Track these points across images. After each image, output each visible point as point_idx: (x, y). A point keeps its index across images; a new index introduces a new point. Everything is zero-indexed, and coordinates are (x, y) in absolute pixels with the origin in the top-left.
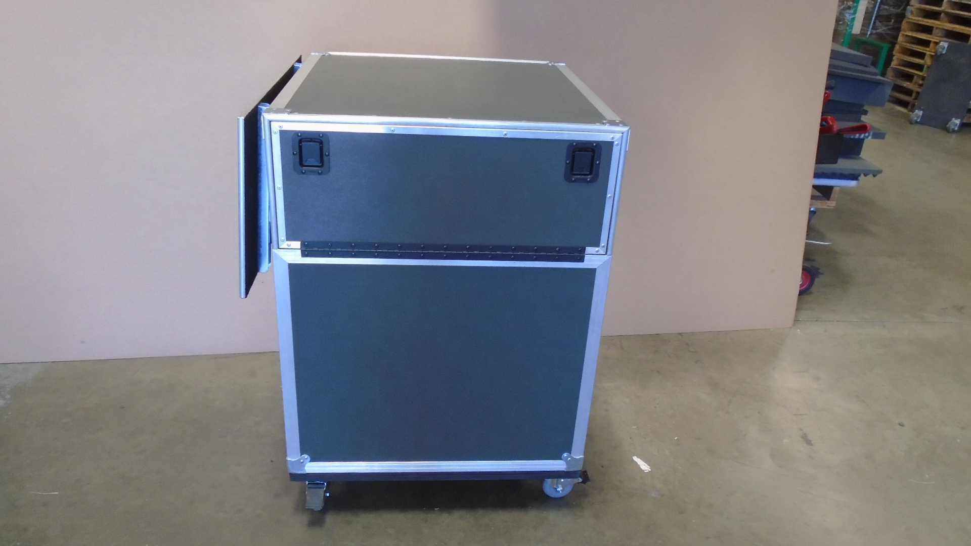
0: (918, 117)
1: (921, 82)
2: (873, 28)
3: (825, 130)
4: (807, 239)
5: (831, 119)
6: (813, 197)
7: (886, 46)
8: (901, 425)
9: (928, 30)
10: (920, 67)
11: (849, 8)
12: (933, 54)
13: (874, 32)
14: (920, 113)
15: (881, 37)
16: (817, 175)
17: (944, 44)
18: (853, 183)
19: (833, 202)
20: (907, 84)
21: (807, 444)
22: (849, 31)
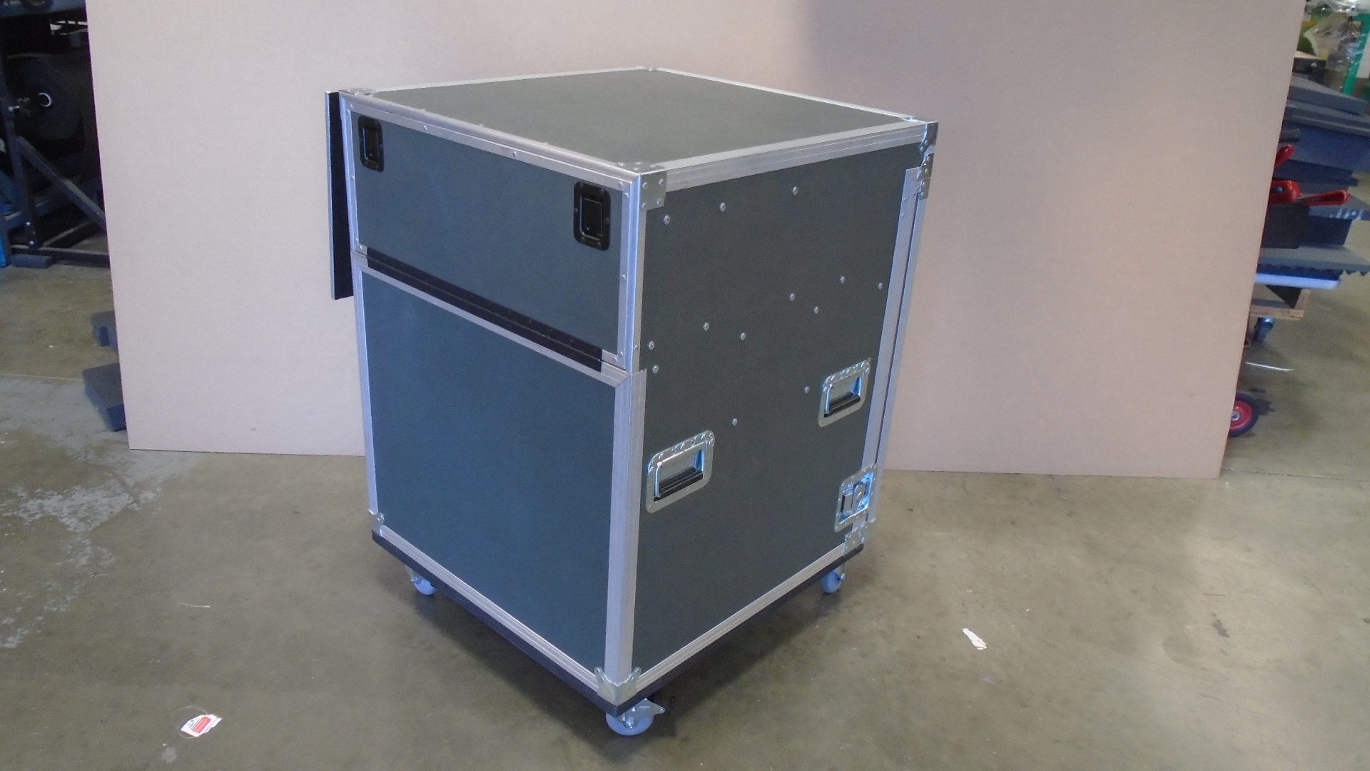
5: (1293, 185)
11: (1354, 40)
16: (1262, 268)
18: (1330, 285)
19: (1297, 311)
21: (1220, 634)
22: (1352, 74)
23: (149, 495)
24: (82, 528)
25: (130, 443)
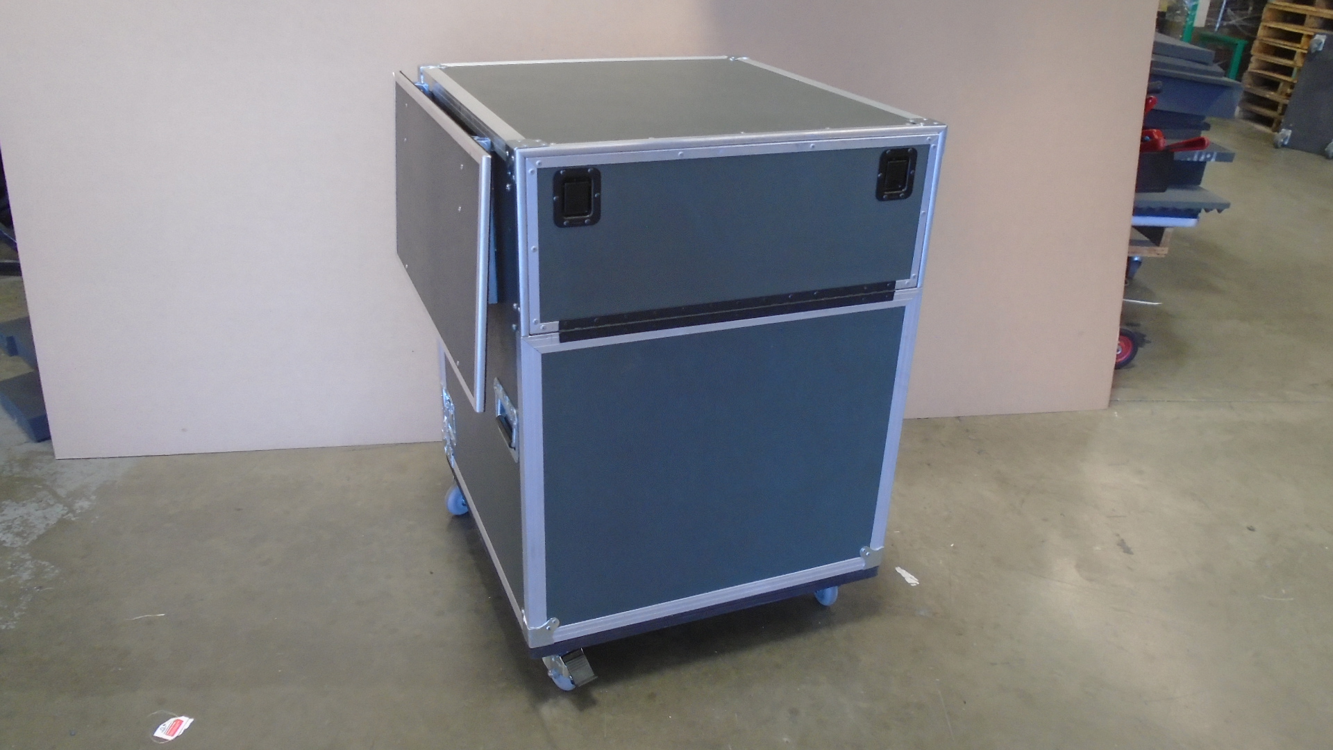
0: (1285, 140)
1: (1289, 91)
2: (1223, 19)
3: (1147, 146)
4: (1124, 298)
5: (1157, 133)
6: (1132, 242)
7: (1241, 43)
8: (1251, 529)
9: (1299, 19)
10: (1287, 71)
12: (1306, 52)
13: (1225, 23)
14: (1289, 133)
15: (1234, 30)
16: (1138, 211)
17: (1321, 38)
18: (1190, 222)
19: (1163, 248)
20: (1270, 95)
21: (1124, 552)
22: (1190, 23)
23: (83, 504)
24: (19, 542)
25: (56, 453)
